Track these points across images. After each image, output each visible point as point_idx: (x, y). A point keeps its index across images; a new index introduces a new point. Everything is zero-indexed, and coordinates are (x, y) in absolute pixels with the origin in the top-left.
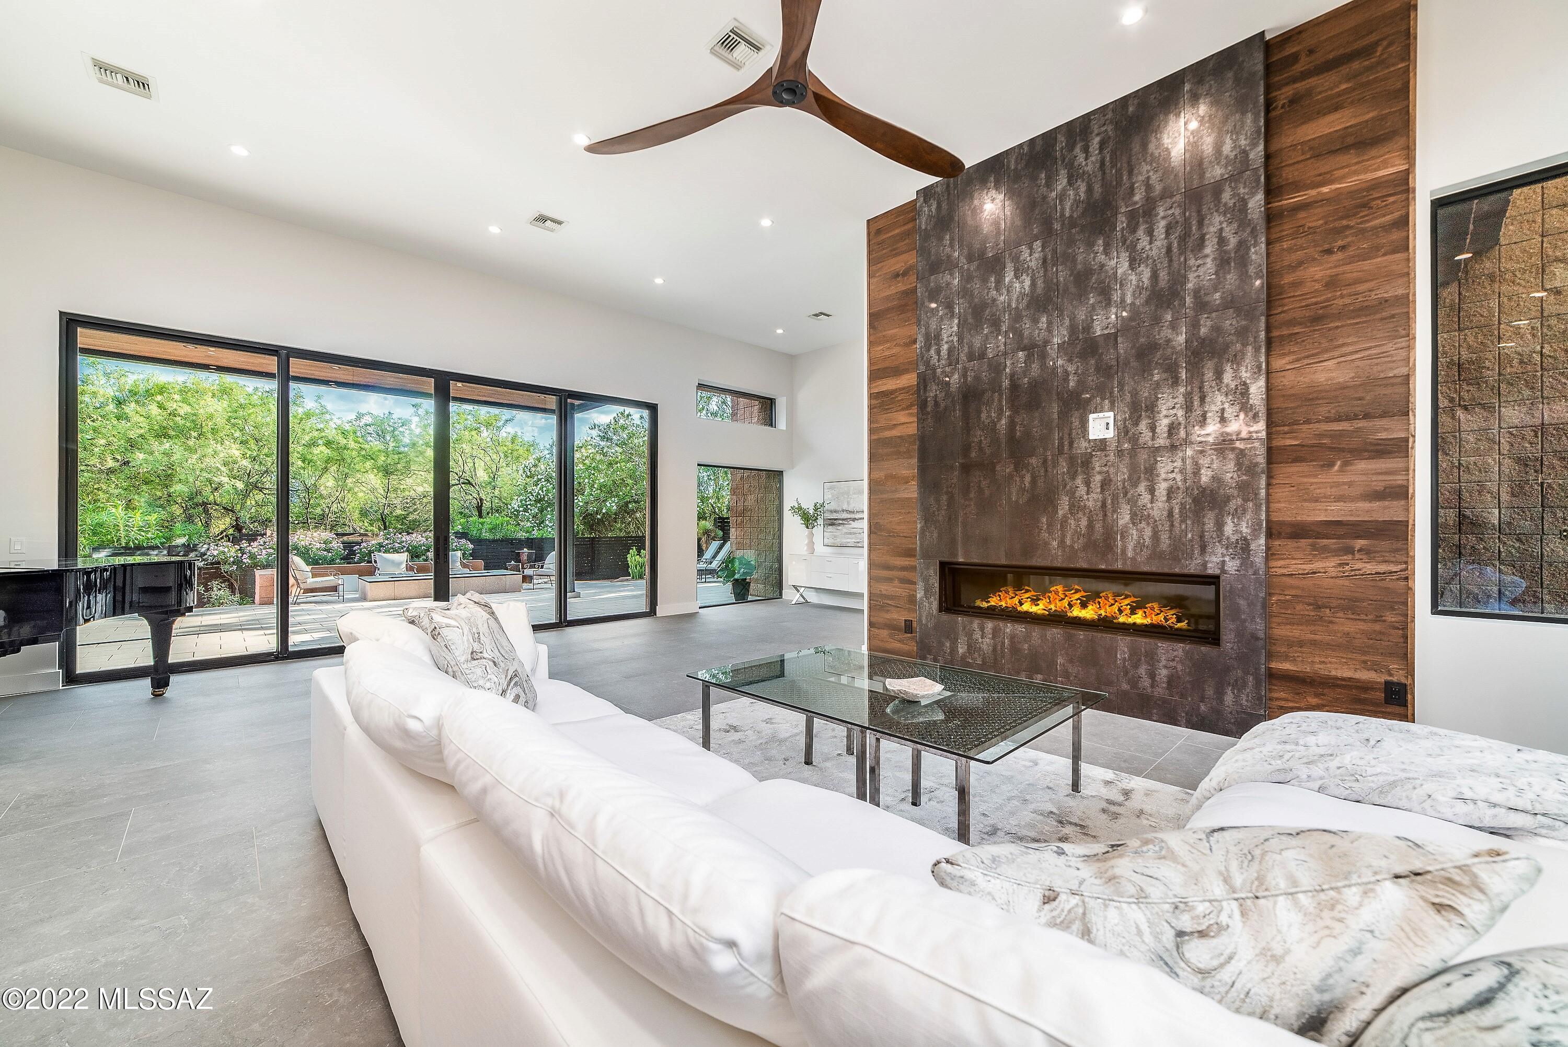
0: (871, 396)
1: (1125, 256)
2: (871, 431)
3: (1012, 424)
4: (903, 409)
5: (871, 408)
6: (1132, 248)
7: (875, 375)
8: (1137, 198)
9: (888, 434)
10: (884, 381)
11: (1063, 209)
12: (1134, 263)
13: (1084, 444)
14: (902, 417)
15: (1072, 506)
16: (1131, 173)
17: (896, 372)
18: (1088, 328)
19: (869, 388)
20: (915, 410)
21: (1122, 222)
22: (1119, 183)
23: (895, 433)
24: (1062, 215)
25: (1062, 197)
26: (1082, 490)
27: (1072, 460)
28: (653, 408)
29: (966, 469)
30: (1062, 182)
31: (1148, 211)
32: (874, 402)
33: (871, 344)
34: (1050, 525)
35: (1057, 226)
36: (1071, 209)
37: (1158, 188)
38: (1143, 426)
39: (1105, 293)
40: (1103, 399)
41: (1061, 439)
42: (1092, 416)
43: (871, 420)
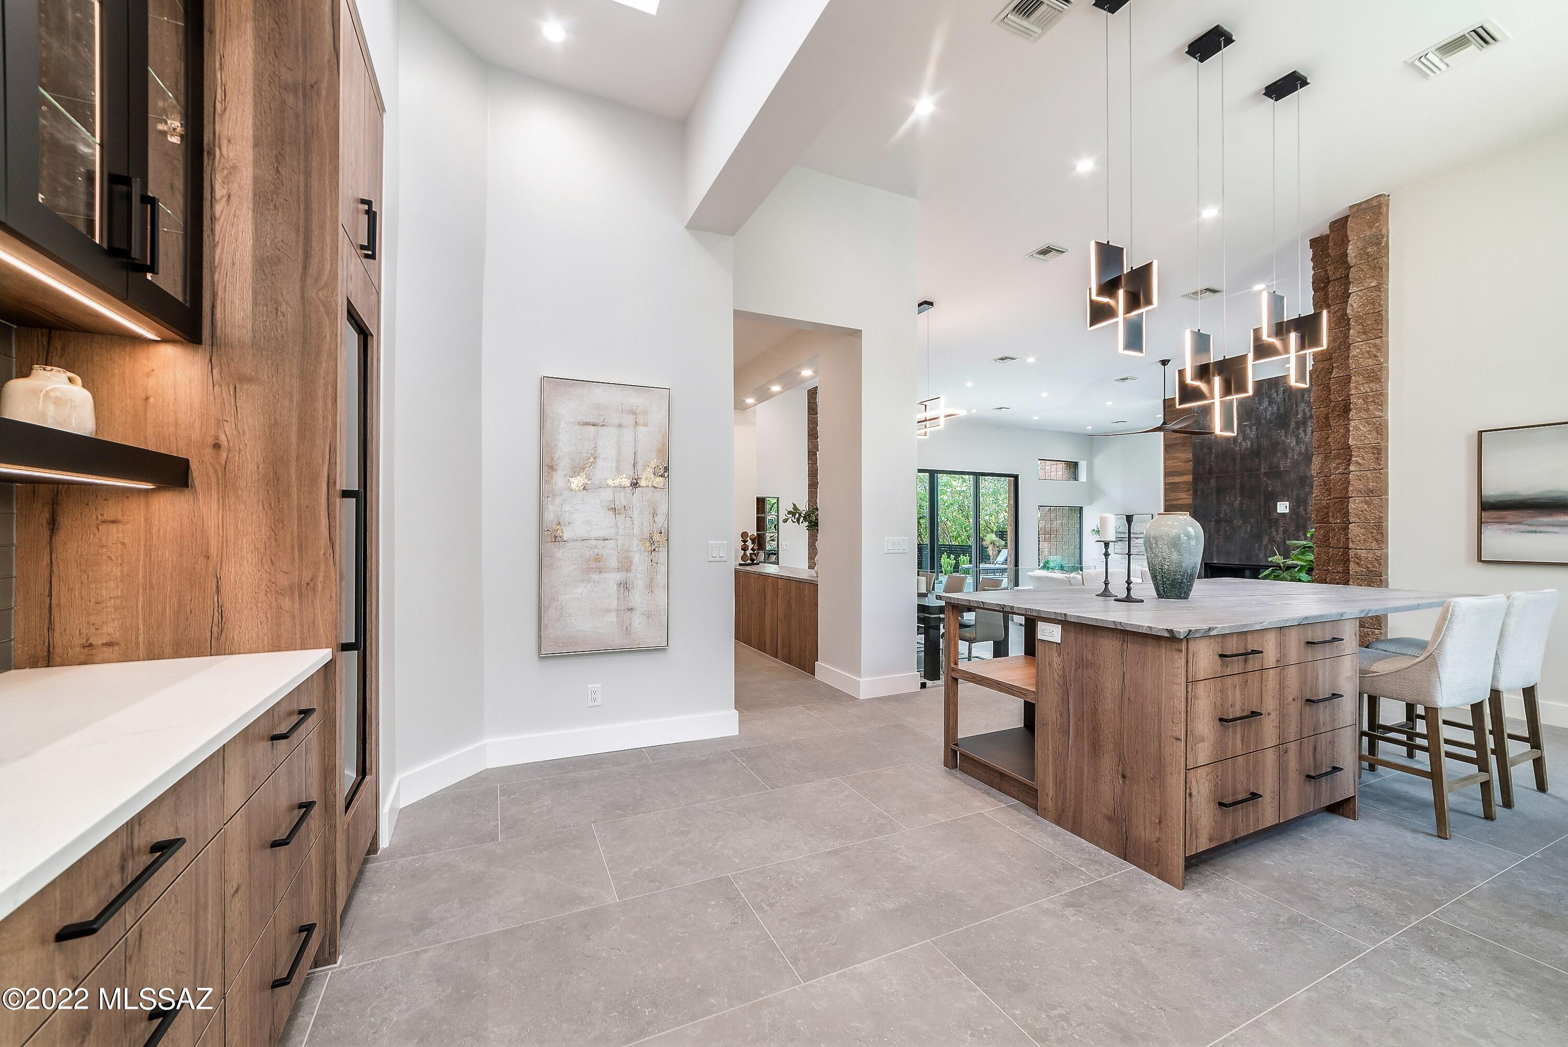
0: (1165, 484)
1: (1294, 439)
2: (1166, 501)
3: (1241, 504)
4: (1184, 492)
5: (1165, 490)
6: (1297, 436)
7: (1167, 474)
8: (1299, 416)
9: (1175, 502)
10: (1173, 477)
11: (1266, 415)
12: (1298, 443)
13: (1276, 514)
14: (1183, 495)
15: (1269, 540)
16: (1297, 406)
17: (1180, 474)
18: (1278, 467)
19: (1165, 480)
20: (1191, 492)
21: (1293, 425)
22: (1292, 409)
23: (1179, 502)
24: (1266, 417)
25: (1266, 410)
26: (1274, 533)
27: (1270, 521)
28: (1016, 477)
29: (1218, 522)
30: (1266, 404)
31: (1304, 422)
32: (1167, 487)
33: (1165, 459)
34: (1259, 547)
35: (1263, 421)
36: (1270, 415)
37: (1308, 414)
38: (1301, 509)
39: (1285, 454)
40: (1284, 496)
41: (1265, 511)
42: (1278, 503)
43: (1165, 495)
